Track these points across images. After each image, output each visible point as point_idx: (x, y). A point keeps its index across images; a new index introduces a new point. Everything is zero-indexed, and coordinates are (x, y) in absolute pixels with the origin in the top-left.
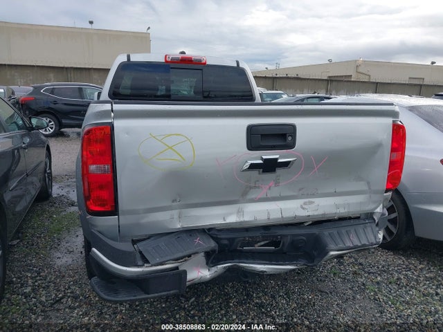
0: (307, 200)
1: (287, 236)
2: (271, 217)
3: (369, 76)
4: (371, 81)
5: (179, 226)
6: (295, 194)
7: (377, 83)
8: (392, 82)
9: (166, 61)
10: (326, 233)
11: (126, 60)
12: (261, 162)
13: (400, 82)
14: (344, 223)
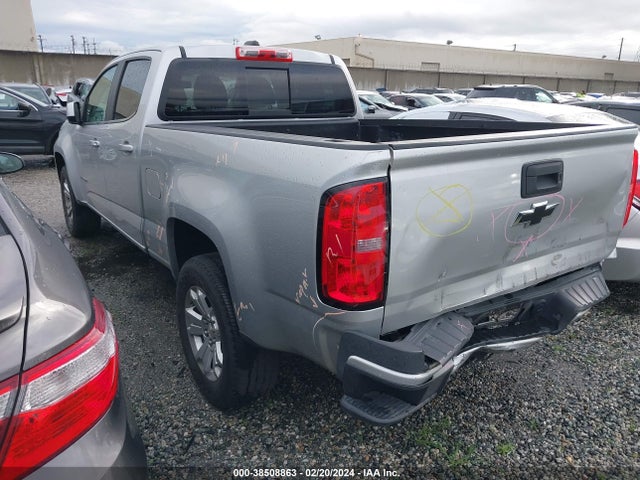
0: (556, 254)
1: (528, 301)
2: (527, 281)
3: (372, 60)
4: (375, 67)
5: (440, 310)
6: (546, 248)
7: (387, 70)
8: (405, 69)
9: (239, 58)
10: (563, 291)
11: (180, 56)
12: (532, 211)
13: (414, 69)
14: (575, 276)
